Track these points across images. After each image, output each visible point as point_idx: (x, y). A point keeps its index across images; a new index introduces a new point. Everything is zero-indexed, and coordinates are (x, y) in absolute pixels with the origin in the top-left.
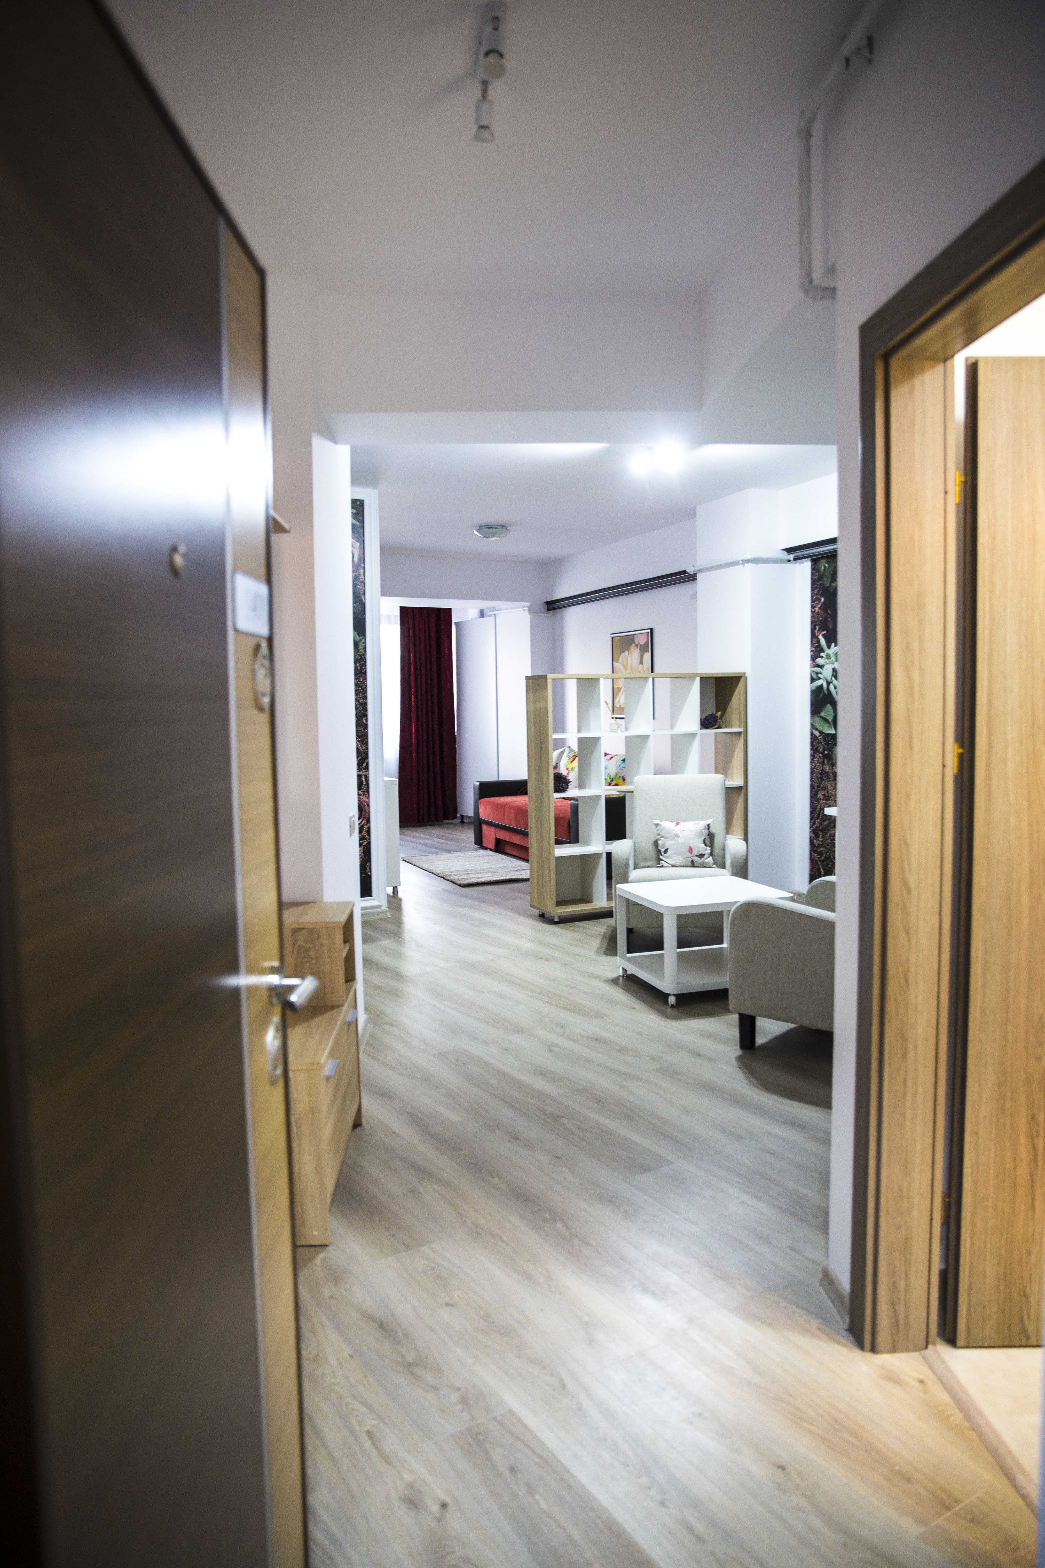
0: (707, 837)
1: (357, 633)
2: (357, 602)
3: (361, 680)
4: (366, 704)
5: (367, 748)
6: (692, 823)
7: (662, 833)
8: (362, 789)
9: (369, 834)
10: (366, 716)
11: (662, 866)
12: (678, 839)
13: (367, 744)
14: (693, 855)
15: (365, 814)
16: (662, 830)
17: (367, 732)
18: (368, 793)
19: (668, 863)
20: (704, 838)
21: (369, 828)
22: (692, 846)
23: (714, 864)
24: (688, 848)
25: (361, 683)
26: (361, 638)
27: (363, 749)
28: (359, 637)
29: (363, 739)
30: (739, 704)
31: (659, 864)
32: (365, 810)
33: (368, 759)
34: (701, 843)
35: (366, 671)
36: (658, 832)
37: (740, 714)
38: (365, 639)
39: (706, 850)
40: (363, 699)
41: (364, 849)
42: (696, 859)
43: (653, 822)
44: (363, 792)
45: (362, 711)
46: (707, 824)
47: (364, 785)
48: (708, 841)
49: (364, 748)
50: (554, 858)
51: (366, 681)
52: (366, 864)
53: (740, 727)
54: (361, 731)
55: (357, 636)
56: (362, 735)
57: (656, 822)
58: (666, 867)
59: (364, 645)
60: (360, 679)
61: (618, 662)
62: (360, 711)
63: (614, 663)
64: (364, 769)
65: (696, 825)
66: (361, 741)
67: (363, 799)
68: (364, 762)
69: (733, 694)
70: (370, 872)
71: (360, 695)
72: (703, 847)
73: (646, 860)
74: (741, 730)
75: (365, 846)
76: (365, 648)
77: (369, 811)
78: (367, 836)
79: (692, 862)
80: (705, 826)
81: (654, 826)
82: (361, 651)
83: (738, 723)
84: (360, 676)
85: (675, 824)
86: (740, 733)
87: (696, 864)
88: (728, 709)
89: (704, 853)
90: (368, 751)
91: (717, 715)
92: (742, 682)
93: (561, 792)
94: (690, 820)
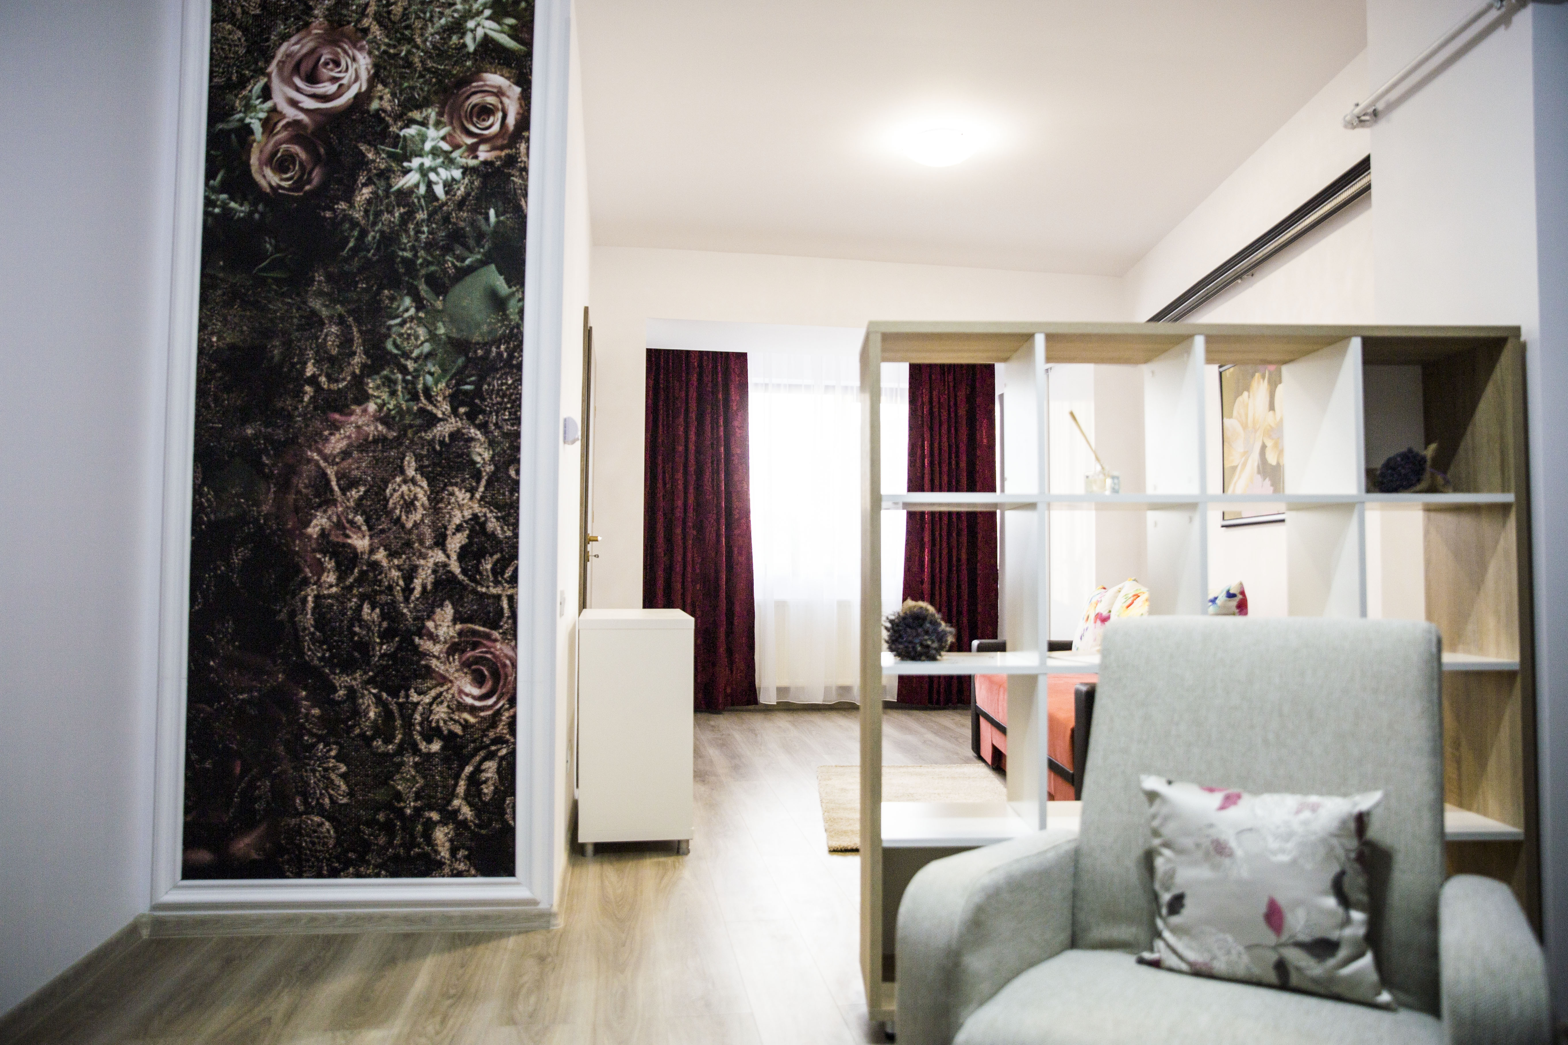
0: (1353, 870)
1: (505, 279)
2: (508, 212)
3: (510, 382)
4: (518, 435)
5: (516, 535)
6: (1290, 801)
7: (1169, 830)
8: (501, 627)
9: (513, 731)
10: (518, 461)
11: (1156, 964)
12: (1227, 861)
13: (516, 526)
14: (1284, 938)
15: (504, 685)
16: (1166, 819)
17: (518, 498)
18: (515, 636)
19: (1181, 957)
20: (1336, 869)
21: (514, 718)
22: (1282, 900)
23: (1386, 981)
24: (1263, 909)
25: (507, 389)
26: (514, 289)
27: (506, 537)
28: (510, 287)
29: (509, 515)
30: (1502, 424)
31: (1151, 950)
32: (506, 676)
33: (517, 560)
34: (1324, 893)
35: (522, 361)
36: (1156, 823)
37: (1503, 453)
38: (523, 292)
39: (1347, 922)
40: (512, 425)
41: (500, 765)
42: (1297, 958)
43: (1139, 782)
44: (504, 633)
45: (508, 451)
46: (1356, 810)
47: (505, 619)
48: (1356, 884)
49: (509, 534)
50: (880, 851)
51: (521, 385)
52: (504, 801)
53: (1504, 489)
54: (504, 494)
55: (506, 286)
56: (506, 504)
57: (1152, 783)
58: (1171, 970)
59: (520, 304)
60: (507, 379)
61: (1231, 417)
62: (505, 451)
63: (1225, 419)
64: (507, 582)
65: (1306, 814)
66: (503, 518)
67: (501, 649)
68: (508, 565)
69: (1479, 397)
70: (514, 819)
71: (505, 415)
72: (1330, 913)
73: (1112, 916)
74: (1509, 497)
75: (502, 758)
76: (521, 312)
77: (516, 678)
78: (508, 736)
79: (1281, 966)
80: (1344, 823)
81: (1143, 798)
82: (512, 317)
83: (1497, 480)
84: (506, 374)
85: (1217, 798)
86: (1505, 508)
87: (1294, 980)
88: (1462, 445)
89: (1334, 935)
90: (517, 542)
91: (1424, 453)
92: (1506, 358)
93: (920, 660)
94: (1290, 786)
